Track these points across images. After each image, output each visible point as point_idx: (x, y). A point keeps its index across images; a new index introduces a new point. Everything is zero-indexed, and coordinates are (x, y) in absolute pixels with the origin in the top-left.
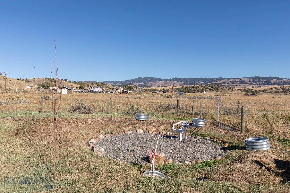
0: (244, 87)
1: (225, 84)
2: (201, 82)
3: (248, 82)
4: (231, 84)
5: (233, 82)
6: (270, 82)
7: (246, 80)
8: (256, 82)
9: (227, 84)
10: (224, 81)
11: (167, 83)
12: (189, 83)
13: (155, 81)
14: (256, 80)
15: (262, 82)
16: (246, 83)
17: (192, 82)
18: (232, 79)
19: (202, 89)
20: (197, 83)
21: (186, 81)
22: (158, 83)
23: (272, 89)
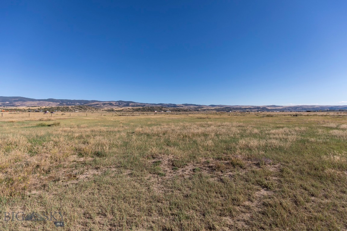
0: (110, 108)
1: (97, 106)
2: (78, 103)
3: (115, 105)
4: (102, 106)
5: (104, 104)
6: (129, 105)
7: (114, 103)
8: (120, 104)
9: (99, 106)
10: (97, 103)
11: (41, 103)
12: (65, 104)
13: (24, 101)
14: (120, 103)
15: (124, 105)
16: (113, 105)
17: (68, 103)
18: (103, 102)
19: (72, 109)
20: (73, 104)
21: (62, 102)
22: (29, 103)
23: (127, 109)
